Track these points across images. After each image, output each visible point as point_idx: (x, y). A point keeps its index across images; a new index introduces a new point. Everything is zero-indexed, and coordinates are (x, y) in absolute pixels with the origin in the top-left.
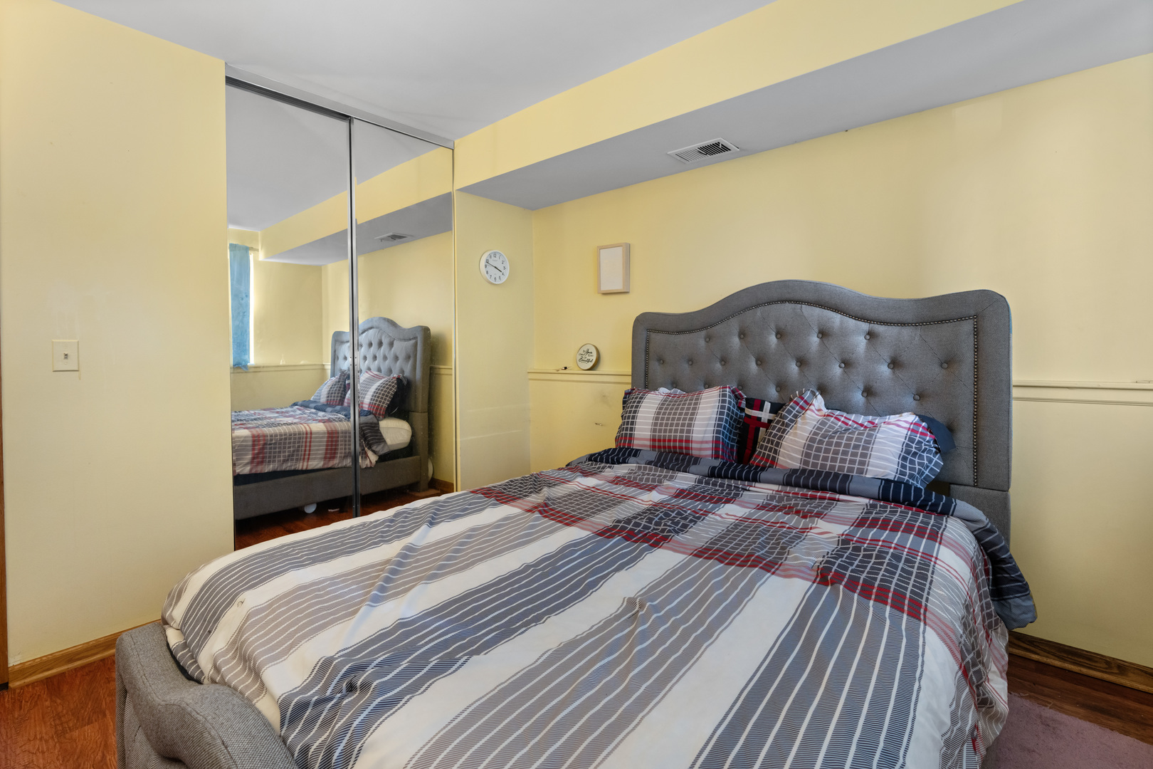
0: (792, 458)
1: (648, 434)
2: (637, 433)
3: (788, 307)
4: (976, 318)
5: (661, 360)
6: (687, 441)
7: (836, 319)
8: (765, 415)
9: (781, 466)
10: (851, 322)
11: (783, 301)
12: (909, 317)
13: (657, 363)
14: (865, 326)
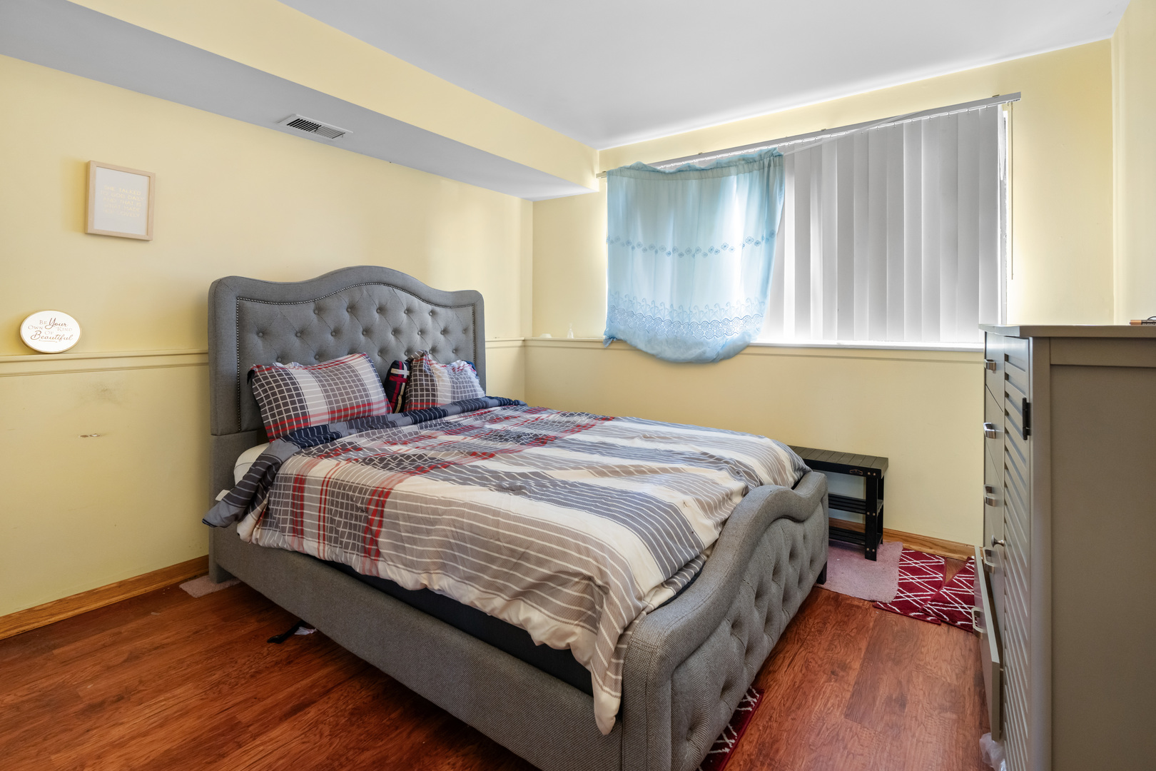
0: (446, 397)
1: (325, 408)
2: (311, 410)
3: (385, 288)
4: (473, 305)
5: (263, 333)
6: (369, 404)
7: (416, 302)
8: (405, 372)
9: (440, 404)
10: (424, 304)
11: (379, 283)
12: (449, 302)
13: (256, 337)
14: (430, 307)
